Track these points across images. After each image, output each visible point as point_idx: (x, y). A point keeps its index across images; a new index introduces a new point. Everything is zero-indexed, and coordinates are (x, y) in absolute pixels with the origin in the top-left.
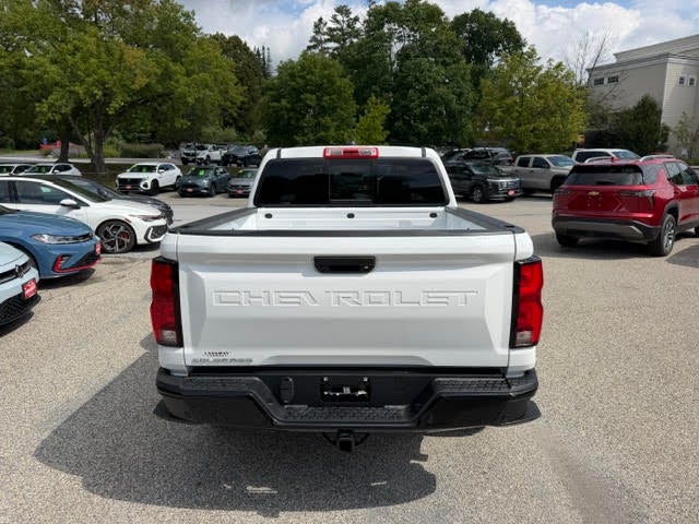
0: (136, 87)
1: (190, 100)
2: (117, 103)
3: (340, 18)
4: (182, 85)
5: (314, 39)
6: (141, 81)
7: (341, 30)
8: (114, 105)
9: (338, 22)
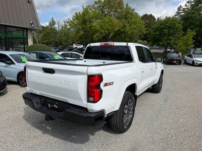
0: (116, 30)
1: (129, 33)
2: (111, 35)
3: (188, 4)
4: (127, 29)
5: (177, 12)
6: (117, 28)
7: (188, 8)
8: (110, 35)
9: (187, 6)
